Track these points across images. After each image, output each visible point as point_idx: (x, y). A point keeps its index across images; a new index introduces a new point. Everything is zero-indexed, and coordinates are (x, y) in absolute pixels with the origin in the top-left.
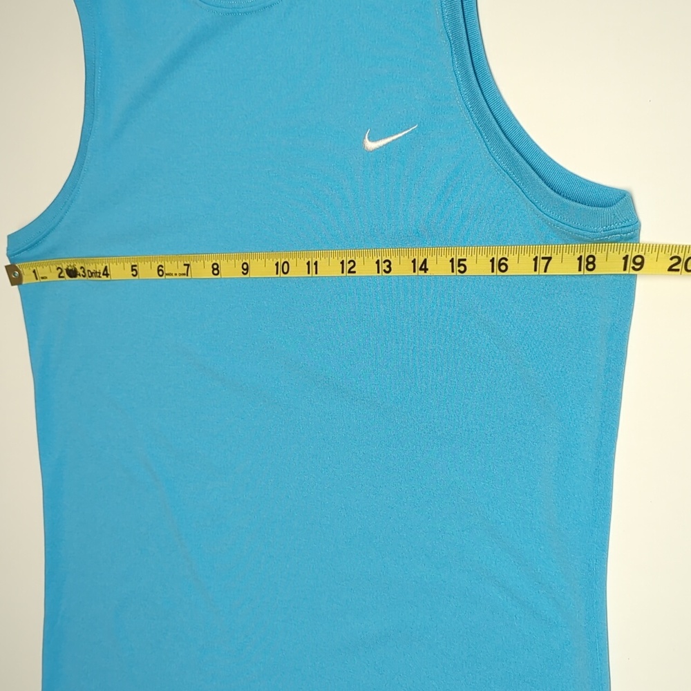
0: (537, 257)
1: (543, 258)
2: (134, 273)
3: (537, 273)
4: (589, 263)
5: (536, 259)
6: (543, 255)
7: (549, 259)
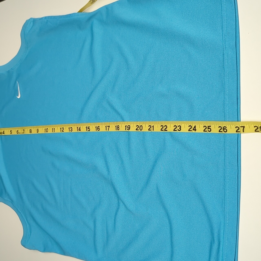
0: (106, 126)
1: (108, 126)
2: (11, 133)
3: (106, 131)
4: (118, 128)
5: (106, 127)
6: (108, 125)
7: (109, 126)
